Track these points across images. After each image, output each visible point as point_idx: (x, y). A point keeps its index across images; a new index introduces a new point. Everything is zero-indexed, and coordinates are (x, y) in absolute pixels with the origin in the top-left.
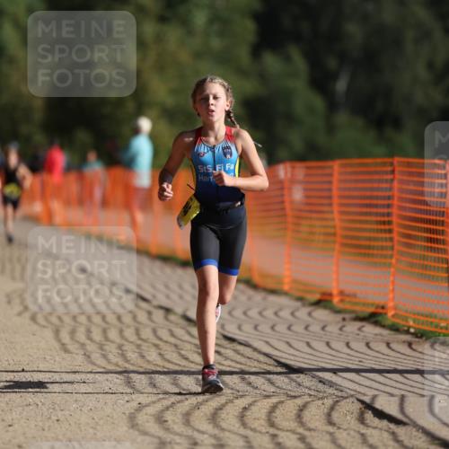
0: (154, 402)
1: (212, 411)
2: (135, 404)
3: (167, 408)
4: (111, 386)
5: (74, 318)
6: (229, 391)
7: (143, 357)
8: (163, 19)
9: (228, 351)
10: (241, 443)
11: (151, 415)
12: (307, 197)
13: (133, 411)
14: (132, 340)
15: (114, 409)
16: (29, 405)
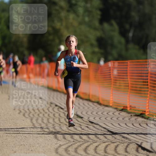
0: (65, 144)
1: (85, 147)
2: (58, 145)
3: (70, 146)
4: (50, 138)
5: (38, 115)
6: (91, 141)
7: (61, 128)
8: (68, 11)
9: (91, 127)
11: (64, 149)
12: (118, 73)
13: (58, 147)
14: (57, 123)
15: (51, 147)
16: (22, 145)
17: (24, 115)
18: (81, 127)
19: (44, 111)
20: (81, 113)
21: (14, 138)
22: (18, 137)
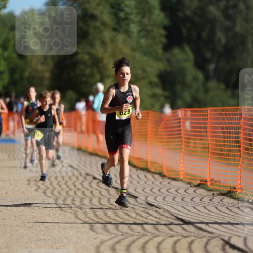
0: (110, 239)
1: (141, 244)
2: (99, 240)
3: (117, 243)
4: (86, 230)
5: (67, 192)
6: (149, 234)
12: (192, 127)
13: (98, 244)
15: (87, 243)
16: (41, 240)
17: (44, 193)
19: (75, 186)
20: (135, 190)
21: (29, 229)
22: (35, 227)
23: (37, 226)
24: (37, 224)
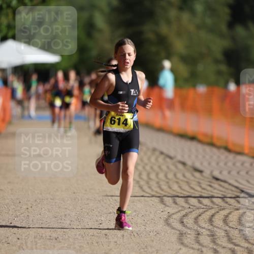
0: (177, 212)
2: (166, 213)
4: (154, 203)
6: (216, 206)
7: (170, 188)
8: (181, 9)
9: (215, 185)
10: (223, 234)
14: (163, 179)
15: (155, 216)
18: (200, 187)
21: (99, 202)
22: (105, 201)
23: (106, 199)
24: (106, 197)
